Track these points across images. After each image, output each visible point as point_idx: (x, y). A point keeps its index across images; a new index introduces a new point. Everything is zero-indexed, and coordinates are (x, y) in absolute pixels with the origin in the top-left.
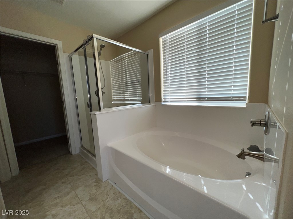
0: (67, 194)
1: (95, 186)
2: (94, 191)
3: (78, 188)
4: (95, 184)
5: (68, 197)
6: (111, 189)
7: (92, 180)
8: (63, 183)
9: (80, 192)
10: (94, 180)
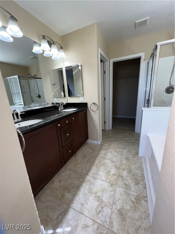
0: (120, 148)
1: (133, 155)
2: (131, 156)
3: (125, 149)
4: (133, 153)
5: (119, 150)
6: (139, 163)
7: (134, 151)
8: (122, 143)
9: (125, 151)
10: (135, 152)
